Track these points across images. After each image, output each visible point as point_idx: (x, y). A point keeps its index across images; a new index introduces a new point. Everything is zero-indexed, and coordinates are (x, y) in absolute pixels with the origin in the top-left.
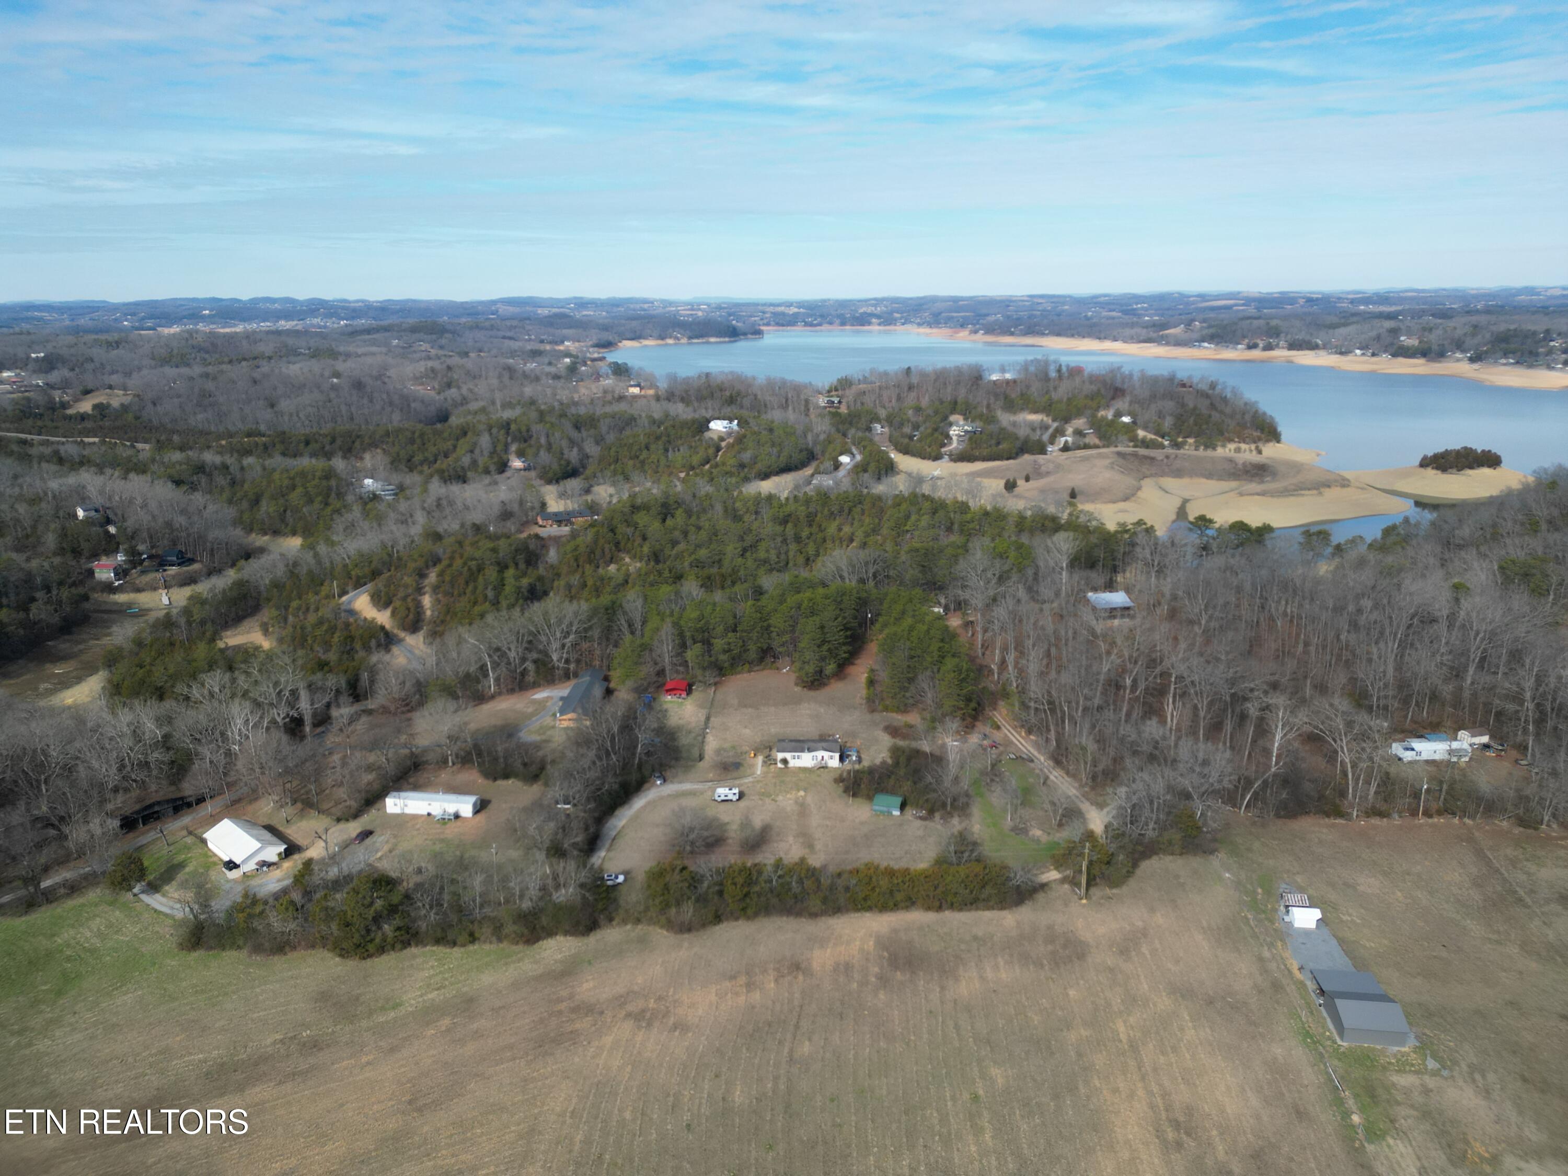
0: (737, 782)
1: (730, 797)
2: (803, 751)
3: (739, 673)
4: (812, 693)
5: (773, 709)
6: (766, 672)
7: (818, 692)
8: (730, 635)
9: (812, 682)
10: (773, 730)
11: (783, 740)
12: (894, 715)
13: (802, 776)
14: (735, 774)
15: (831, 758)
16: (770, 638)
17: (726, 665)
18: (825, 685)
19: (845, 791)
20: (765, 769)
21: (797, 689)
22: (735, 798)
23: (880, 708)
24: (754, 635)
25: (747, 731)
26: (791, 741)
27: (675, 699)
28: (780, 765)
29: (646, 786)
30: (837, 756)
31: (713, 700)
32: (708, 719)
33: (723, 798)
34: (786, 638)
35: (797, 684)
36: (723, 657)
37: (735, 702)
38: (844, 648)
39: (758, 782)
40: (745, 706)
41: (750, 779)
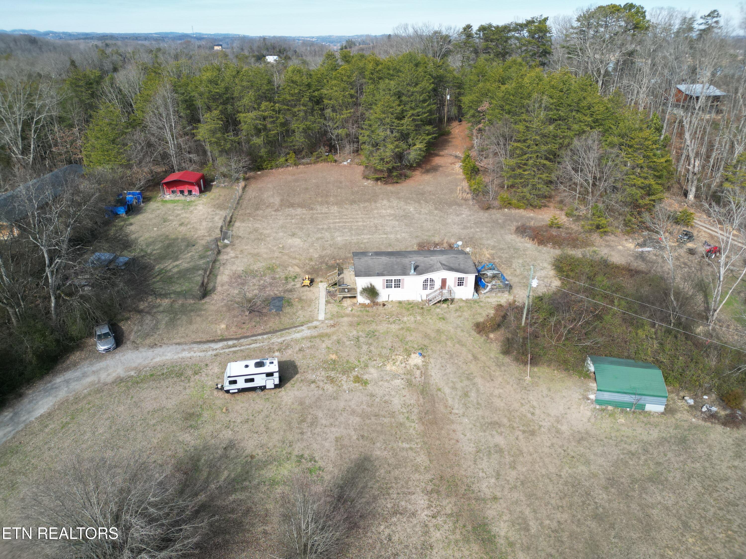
0: (276, 339)
1: (259, 381)
2: (405, 273)
3: (282, 166)
4: (390, 188)
5: (334, 209)
6: (320, 166)
7: (398, 186)
8: (264, 105)
9: (390, 171)
10: (339, 239)
11: (364, 254)
12: (522, 212)
13: (408, 319)
14: (273, 323)
15: (461, 282)
16: (323, 116)
17: (263, 152)
18: (406, 177)
19: (506, 352)
20: (334, 308)
21: (369, 183)
22: (270, 383)
23: (496, 203)
24: (300, 110)
25: (296, 241)
26: (378, 254)
27: (179, 197)
28: (361, 299)
29: (76, 356)
30: (471, 279)
31: (241, 197)
32: (230, 223)
33: (241, 384)
34: (346, 114)
35: (366, 178)
36: (257, 141)
37: (277, 200)
38: (428, 127)
39: (321, 336)
40: (292, 205)
41: (305, 332)
